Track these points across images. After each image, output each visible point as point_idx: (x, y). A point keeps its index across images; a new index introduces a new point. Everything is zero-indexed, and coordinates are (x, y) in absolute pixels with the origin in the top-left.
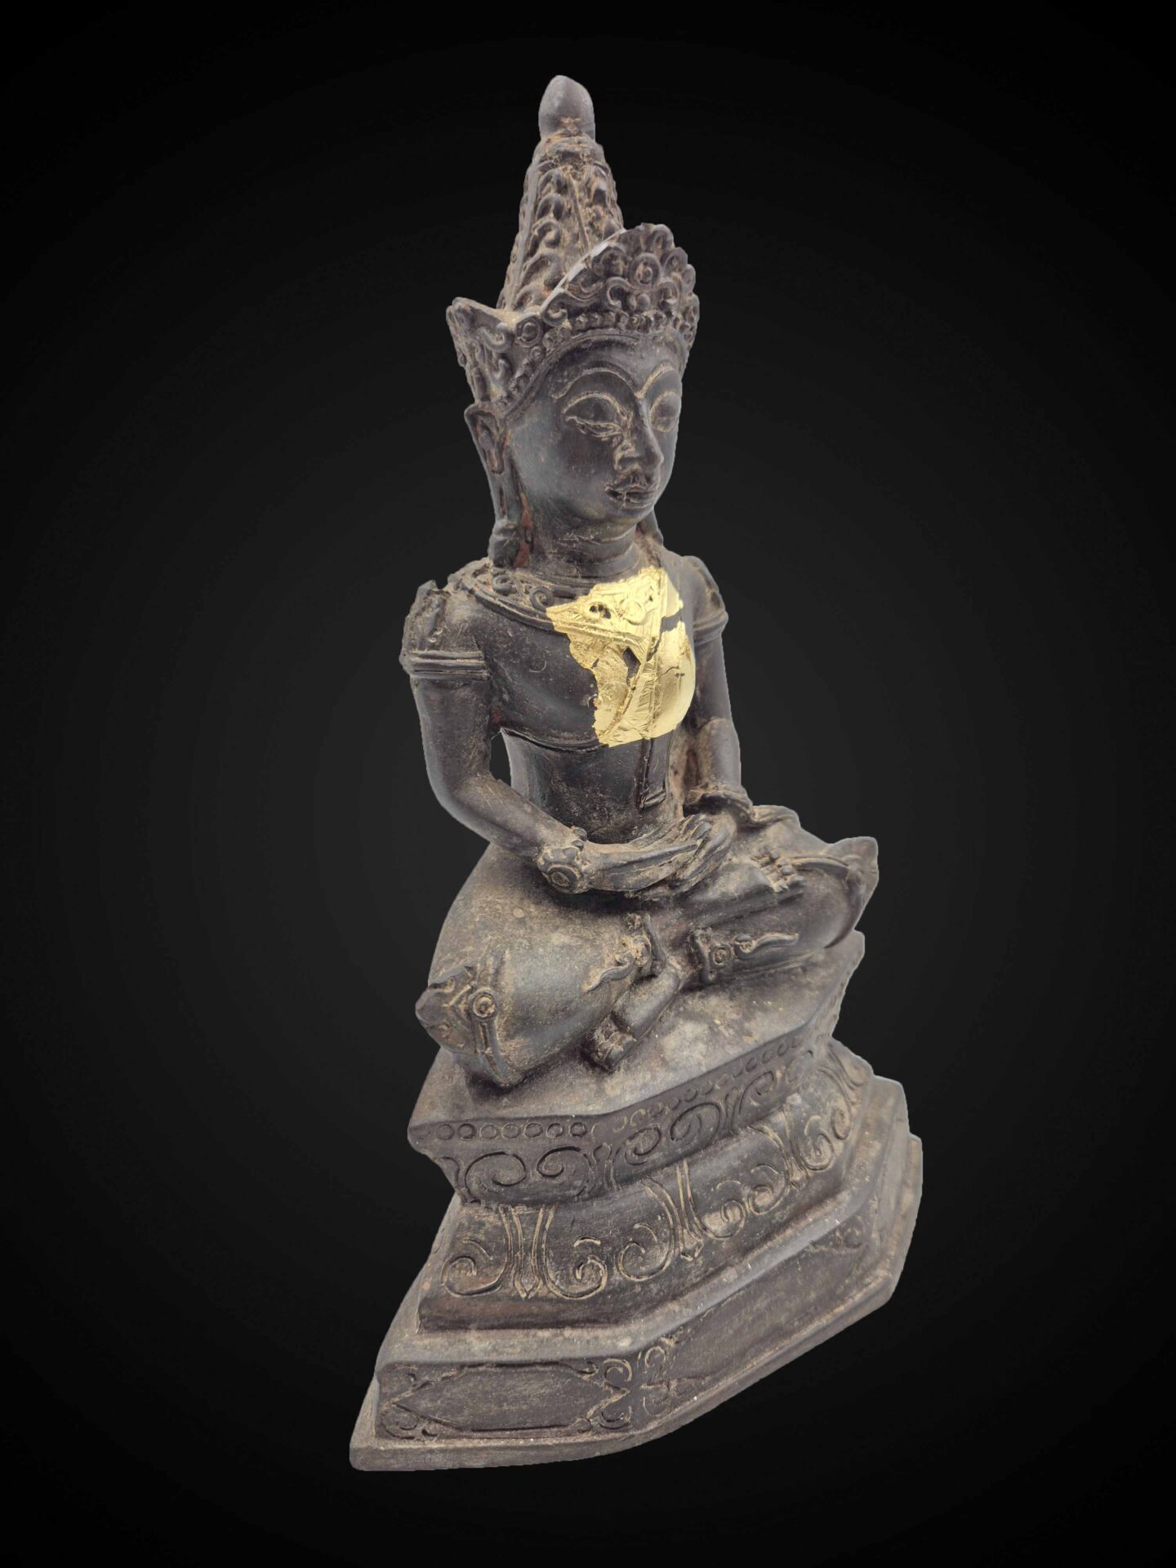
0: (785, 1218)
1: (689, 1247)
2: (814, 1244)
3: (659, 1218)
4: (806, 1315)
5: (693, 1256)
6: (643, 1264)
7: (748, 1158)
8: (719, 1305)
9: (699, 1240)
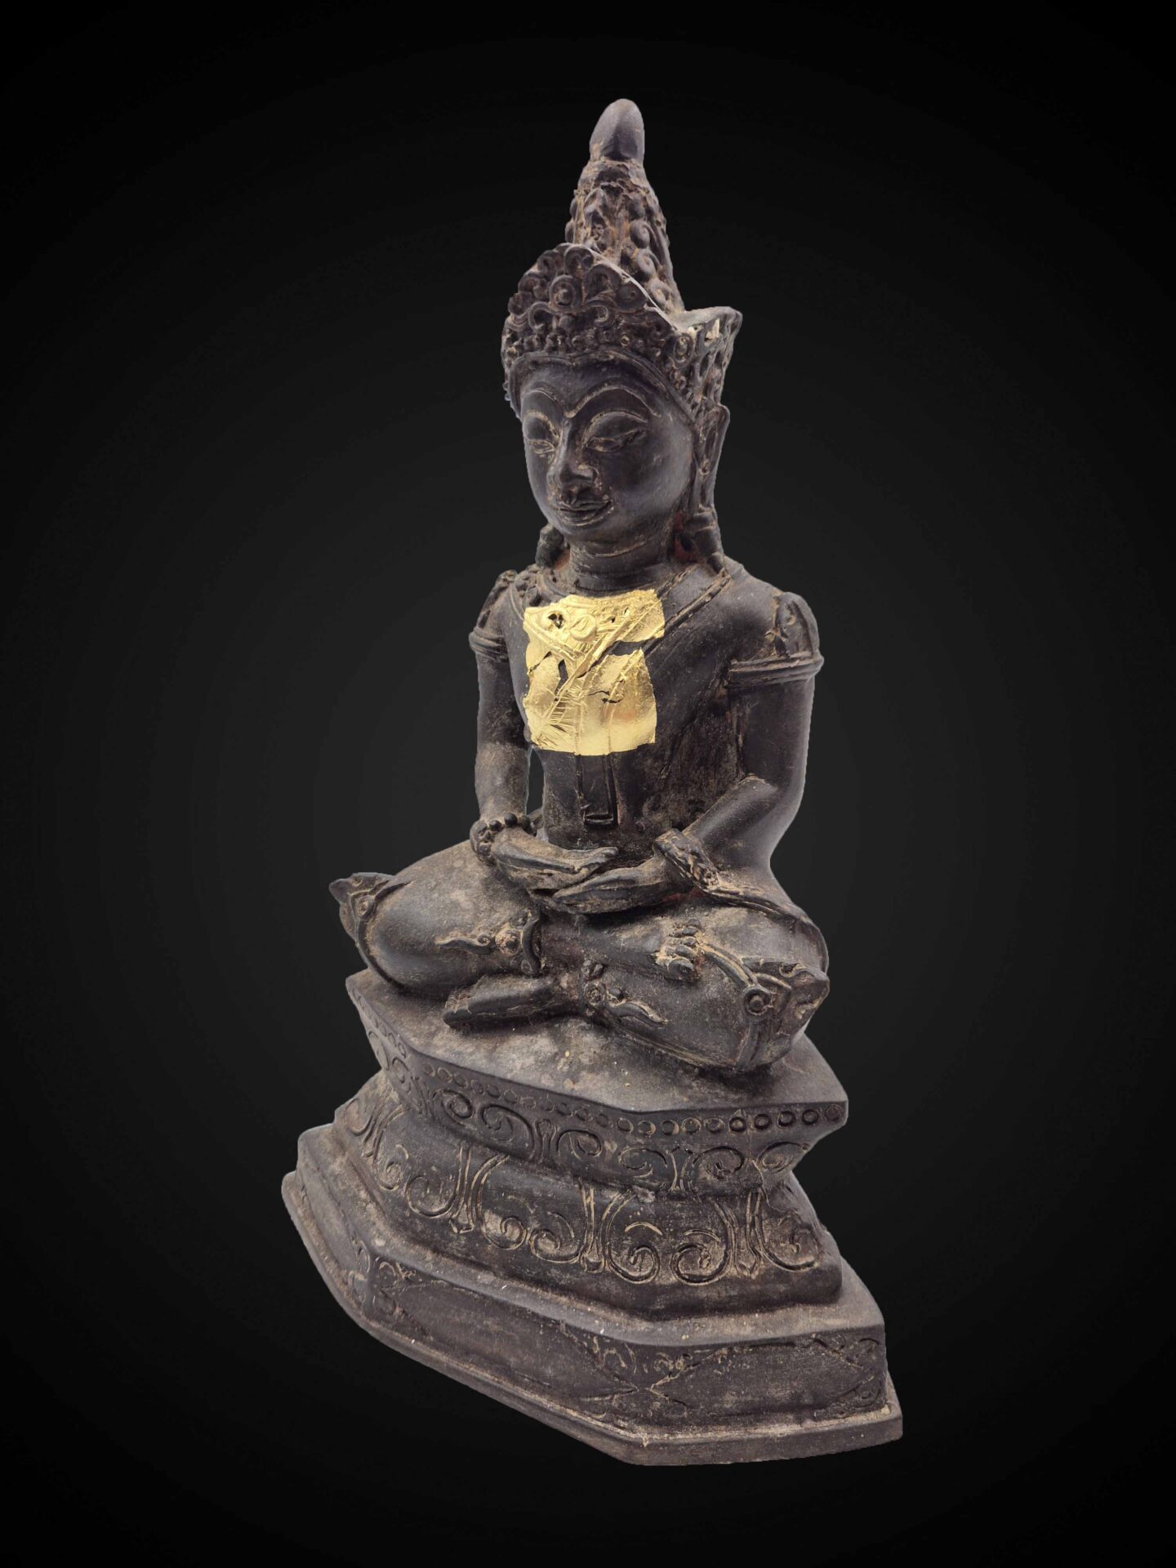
0: (563, 1282)
1: (460, 1220)
2: (567, 1326)
3: (451, 1178)
4: (539, 1384)
5: (459, 1230)
6: (422, 1200)
7: (551, 1198)
8: (452, 1285)
9: (471, 1224)
